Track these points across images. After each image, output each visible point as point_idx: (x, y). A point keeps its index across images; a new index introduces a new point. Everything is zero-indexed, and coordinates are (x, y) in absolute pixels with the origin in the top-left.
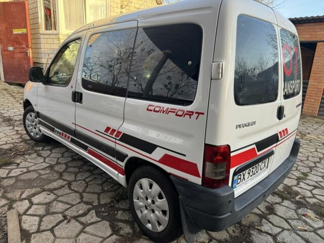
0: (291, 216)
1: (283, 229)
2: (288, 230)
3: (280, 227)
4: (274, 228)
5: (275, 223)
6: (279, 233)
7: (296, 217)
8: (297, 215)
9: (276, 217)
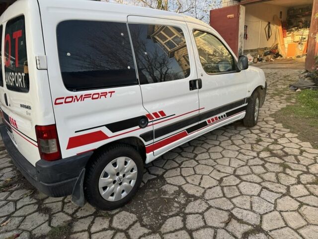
0: (25, 223)
1: (16, 210)
2: (13, 213)
3: (20, 208)
4: (22, 205)
5: (27, 207)
6: (16, 205)
7: (22, 227)
8: (23, 230)
9: (33, 210)
